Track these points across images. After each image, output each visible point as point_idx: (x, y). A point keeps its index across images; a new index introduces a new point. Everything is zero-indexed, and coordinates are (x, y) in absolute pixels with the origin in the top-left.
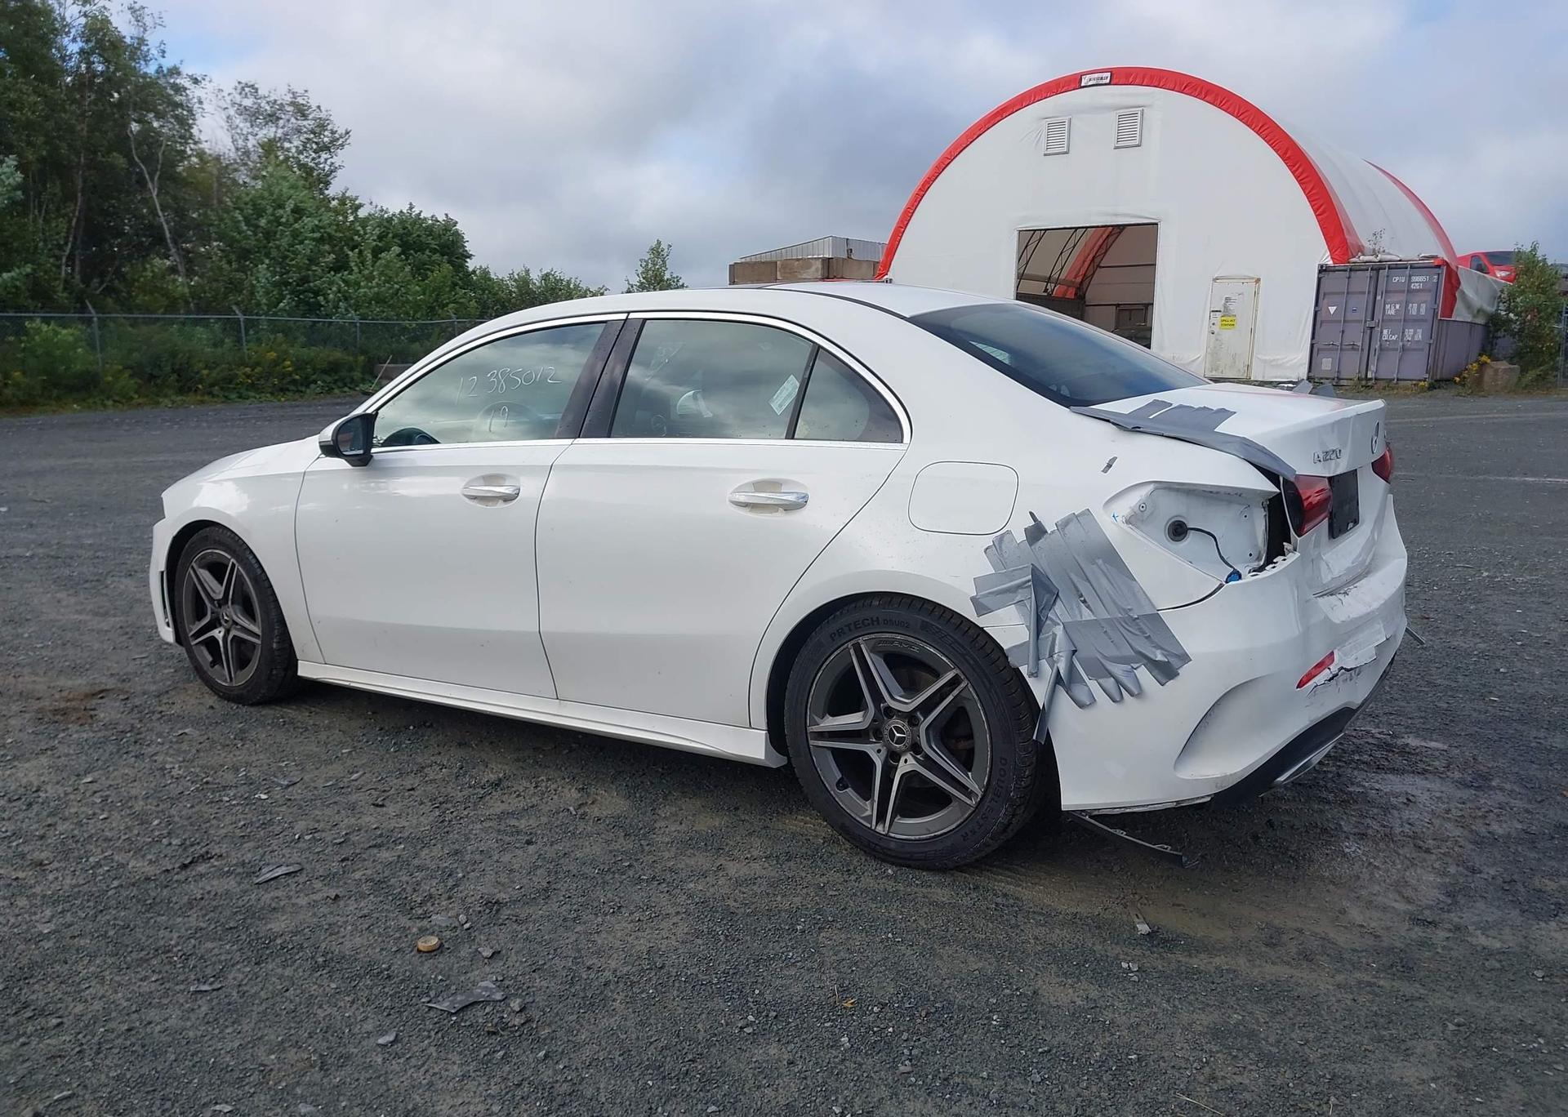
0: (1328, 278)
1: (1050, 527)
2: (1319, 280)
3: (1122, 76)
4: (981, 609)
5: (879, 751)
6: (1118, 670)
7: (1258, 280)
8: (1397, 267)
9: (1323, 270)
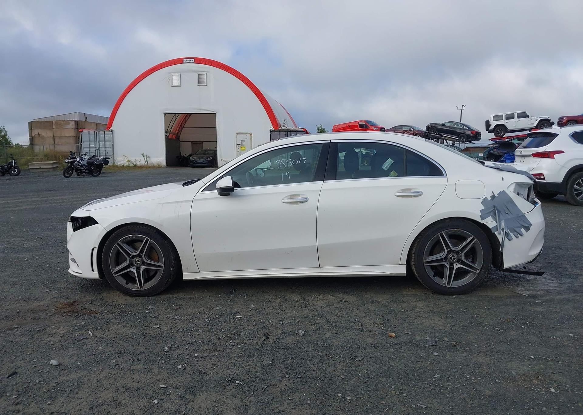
0: (273, 134)
1: (496, 195)
3: (198, 61)
4: (483, 218)
5: (448, 263)
6: (517, 230)
7: (251, 134)
8: (293, 131)
9: (271, 131)
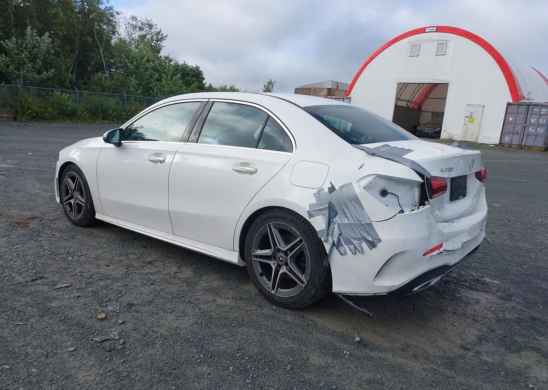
0: (510, 107)
1: (337, 188)
2: (507, 108)
3: (440, 29)
4: (311, 216)
5: (274, 264)
6: (355, 242)
7: (484, 106)
8: (536, 105)
9: (509, 104)
